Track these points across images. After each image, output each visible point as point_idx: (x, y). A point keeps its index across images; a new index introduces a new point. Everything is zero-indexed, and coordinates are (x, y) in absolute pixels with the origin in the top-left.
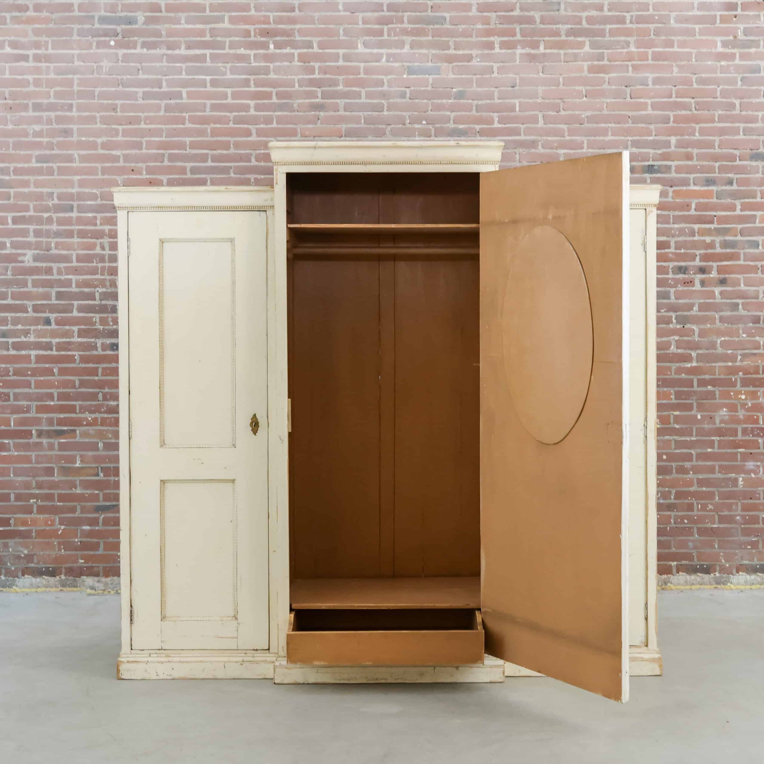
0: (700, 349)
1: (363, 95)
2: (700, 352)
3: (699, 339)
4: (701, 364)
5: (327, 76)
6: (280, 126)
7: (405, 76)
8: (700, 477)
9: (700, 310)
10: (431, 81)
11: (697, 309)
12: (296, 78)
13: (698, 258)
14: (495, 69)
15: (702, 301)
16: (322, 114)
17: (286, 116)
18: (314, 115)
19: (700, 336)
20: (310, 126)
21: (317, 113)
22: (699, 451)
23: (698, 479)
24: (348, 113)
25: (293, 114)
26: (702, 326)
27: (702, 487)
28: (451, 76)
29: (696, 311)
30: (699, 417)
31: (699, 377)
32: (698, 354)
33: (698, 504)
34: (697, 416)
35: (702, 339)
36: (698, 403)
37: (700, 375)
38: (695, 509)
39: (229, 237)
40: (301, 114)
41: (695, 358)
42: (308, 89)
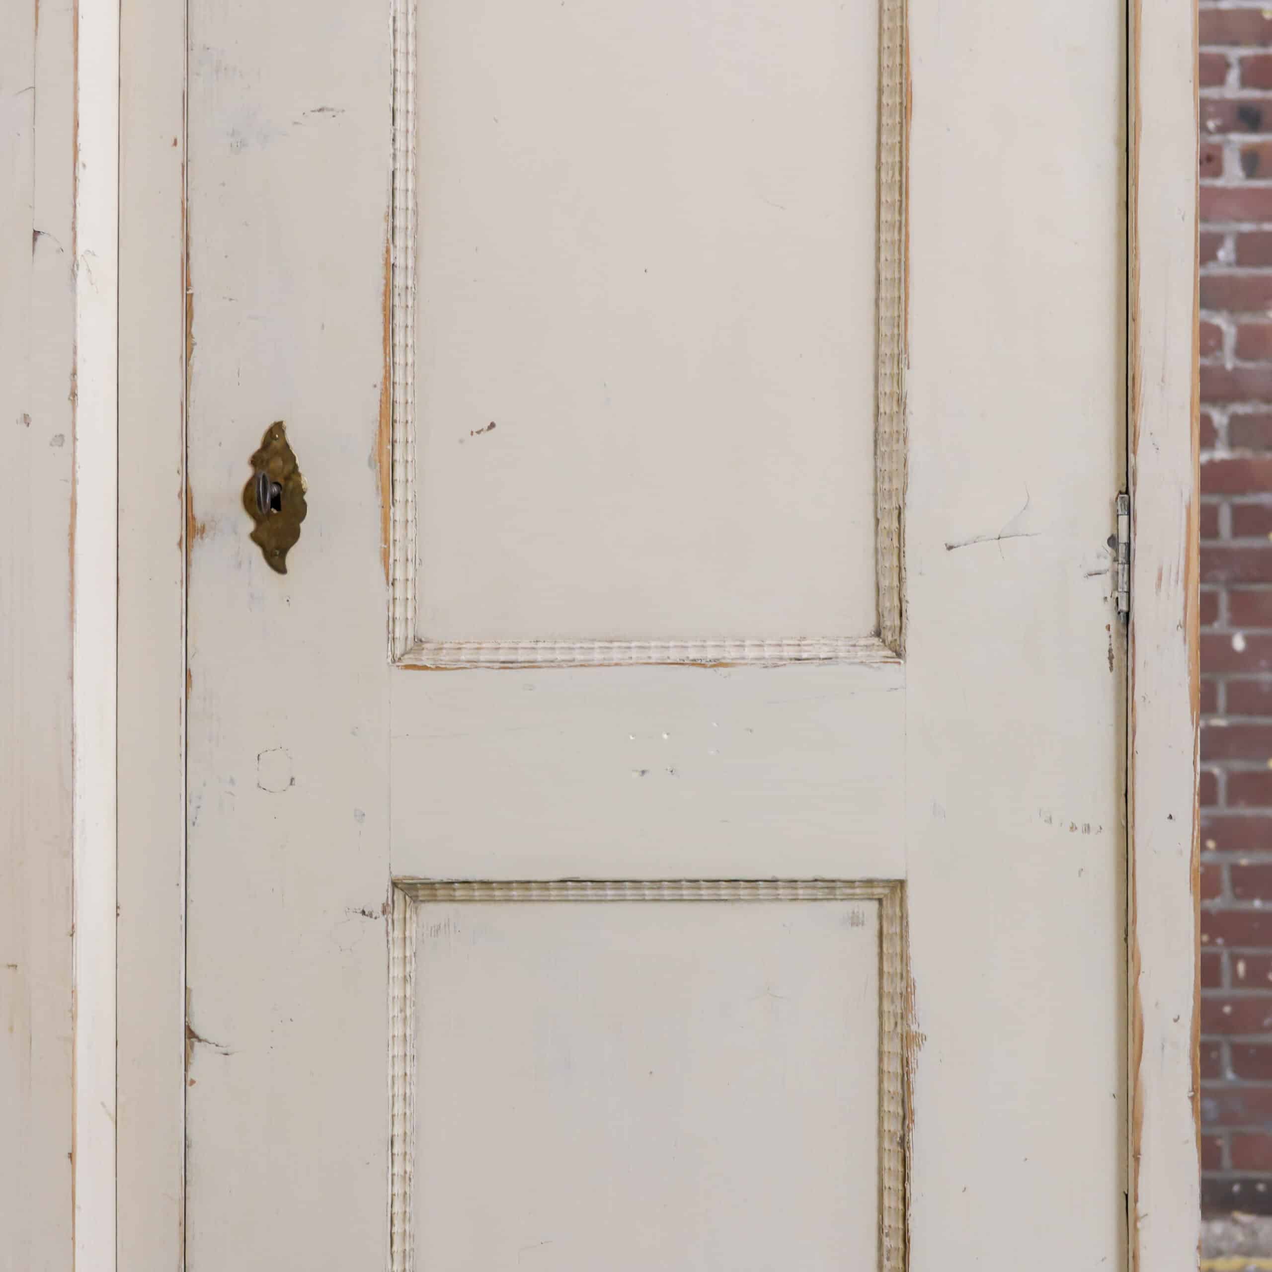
0: (1242, 397)
2: (1241, 409)
3: (1241, 364)
4: (1246, 454)
8: (1244, 861)
9: (1240, 262)
11: (1232, 257)
13: (1233, 76)
15: (1247, 227)
19: (1241, 352)
22: (1239, 766)
23: (1235, 869)
26: (1247, 319)
27: (1251, 897)
29: (1229, 265)
30: (1239, 643)
31: (1240, 500)
32: (1235, 420)
33: (1234, 960)
34: (1228, 639)
35: (1250, 365)
36: (1233, 594)
37: (1242, 492)
38: (1226, 979)
41: (1223, 433)
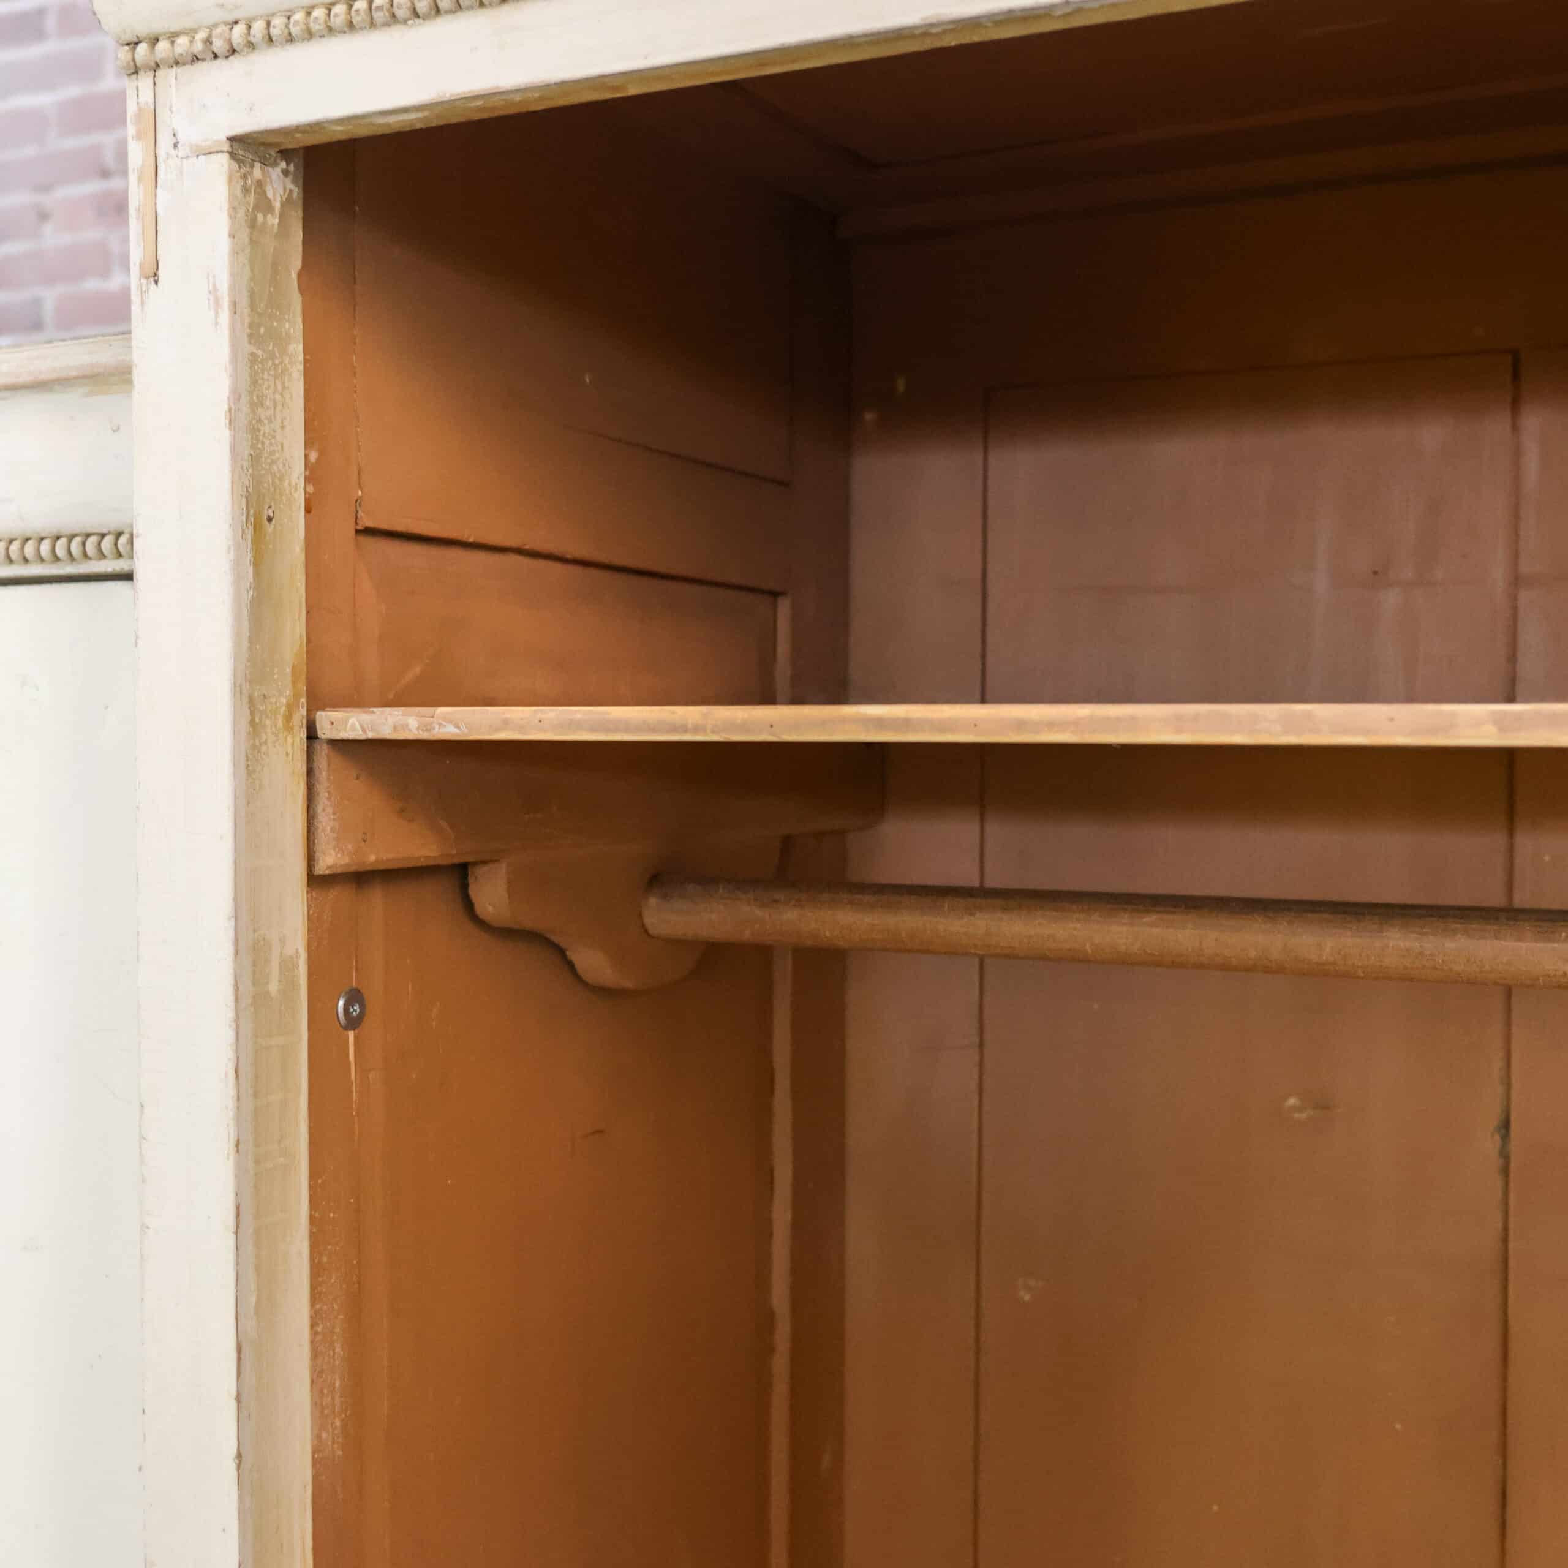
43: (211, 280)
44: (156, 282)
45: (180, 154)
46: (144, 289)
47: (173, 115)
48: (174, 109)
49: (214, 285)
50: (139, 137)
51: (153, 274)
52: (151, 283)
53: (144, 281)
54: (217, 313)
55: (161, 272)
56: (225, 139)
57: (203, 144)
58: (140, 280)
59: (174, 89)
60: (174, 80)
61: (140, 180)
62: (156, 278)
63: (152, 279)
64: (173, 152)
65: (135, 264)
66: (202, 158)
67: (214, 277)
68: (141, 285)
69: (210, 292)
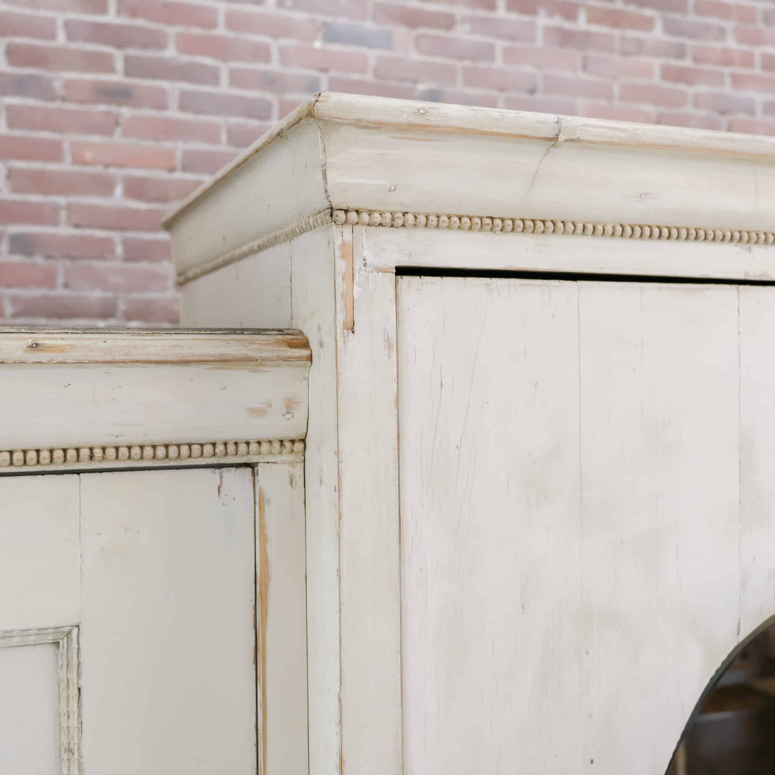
1: (224, 76)
5: (139, 22)
6: (18, 133)
7: (318, 44)
10: (372, 62)
12: (60, 17)
14: (498, 53)
16: (125, 112)
17: (33, 109)
18: (108, 114)
20: (97, 139)
21: (113, 109)
24: (188, 116)
25: (51, 105)
28: (415, 56)
39: (49, 622)
40: (73, 106)
42: (91, 47)
43: (386, 335)
44: (353, 332)
45: (368, 270)
46: (345, 335)
47: (363, 250)
48: (364, 247)
49: (388, 336)
50: (343, 257)
51: (351, 328)
52: (350, 332)
53: (346, 331)
54: (389, 352)
55: (356, 328)
56: (395, 267)
57: (382, 267)
58: (343, 330)
59: (364, 235)
60: (365, 232)
61: (343, 279)
62: (353, 330)
63: (350, 330)
64: (364, 268)
65: (340, 322)
66: (380, 274)
67: (388, 333)
68: (344, 333)
69: (386, 341)
